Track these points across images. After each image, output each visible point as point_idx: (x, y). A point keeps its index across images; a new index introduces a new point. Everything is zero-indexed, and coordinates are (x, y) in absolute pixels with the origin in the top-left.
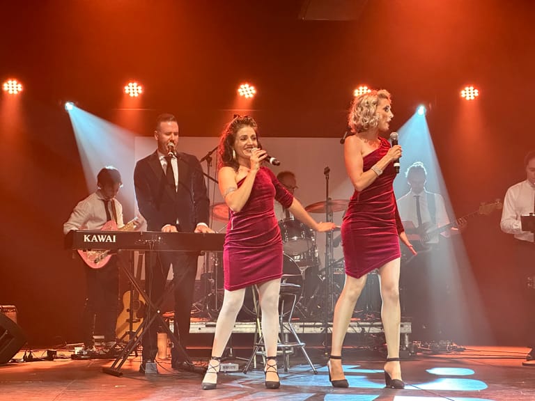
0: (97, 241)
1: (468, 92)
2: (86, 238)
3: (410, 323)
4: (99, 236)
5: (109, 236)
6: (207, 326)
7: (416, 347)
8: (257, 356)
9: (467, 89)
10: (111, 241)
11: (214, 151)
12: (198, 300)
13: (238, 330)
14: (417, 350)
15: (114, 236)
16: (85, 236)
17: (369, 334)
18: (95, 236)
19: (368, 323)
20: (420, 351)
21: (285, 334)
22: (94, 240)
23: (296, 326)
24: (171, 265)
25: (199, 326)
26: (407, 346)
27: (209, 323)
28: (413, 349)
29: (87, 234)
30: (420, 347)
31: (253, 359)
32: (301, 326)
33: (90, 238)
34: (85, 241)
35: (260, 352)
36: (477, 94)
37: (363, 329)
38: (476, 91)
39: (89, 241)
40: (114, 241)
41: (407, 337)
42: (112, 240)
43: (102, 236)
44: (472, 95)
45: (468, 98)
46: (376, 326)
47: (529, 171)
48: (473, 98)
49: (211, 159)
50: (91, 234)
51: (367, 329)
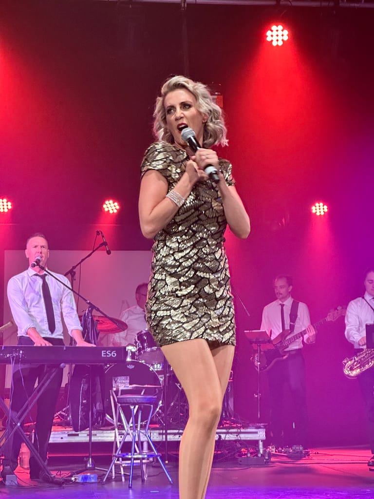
1: (318, 208)
3: (265, 430)
6: (69, 435)
7: (269, 453)
8: (116, 465)
9: (317, 205)
11: (77, 265)
12: (61, 410)
13: (100, 438)
14: (270, 455)
17: (225, 441)
19: (224, 431)
20: (274, 455)
21: (143, 442)
23: (155, 434)
24: (37, 379)
25: (62, 436)
26: (261, 452)
27: (70, 433)
28: (267, 455)
30: (274, 452)
31: (111, 469)
32: (160, 434)
35: (118, 462)
36: (326, 210)
37: (220, 437)
38: (326, 207)
41: (261, 443)
44: (322, 210)
45: (318, 214)
46: (232, 433)
47: (367, 283)
48: (322, 213)
49: (75, 273)
51: (223, 436)
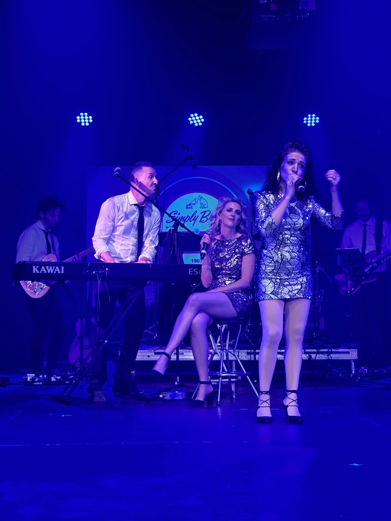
0: (45, 272)
2: (35, 270)
3: (357, 350)
4: (47, 267)
5: (57, 268)
6: (156, 354)
7: (362, 373)
10: (59, 272)
13: (186, 357)
15: (63, 268)
16: (34, 267)
17: (315, 360)
18: (43, 267)
19: (315, 350)
21: (231, 361)
22: (43, 272)
23: (244, 354)
25: (148, 355)
26: (353, 373)
27: (157, 351)
28: (359, 375)
29: (36, 265)
30: (366, 373)
32: (248, 354)
33: (39, 269)
34: (34, 272)
37: (310, 356)
39: (38, 272)
40: (62, 272)
41: (353, 363)
42: (61, 271)
43: (51, 267)
46: (322, 353)
50: (40, 265)
51: (313, 356)
